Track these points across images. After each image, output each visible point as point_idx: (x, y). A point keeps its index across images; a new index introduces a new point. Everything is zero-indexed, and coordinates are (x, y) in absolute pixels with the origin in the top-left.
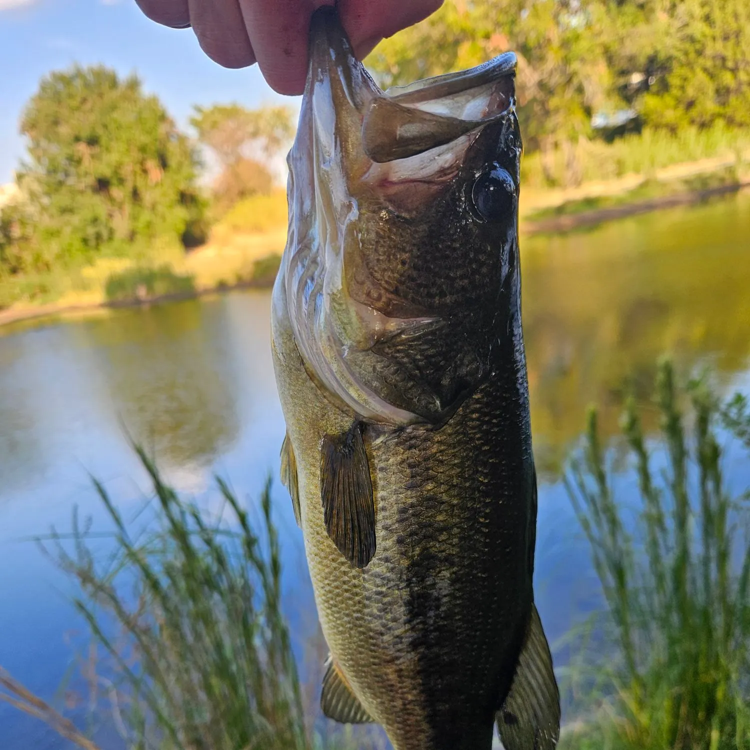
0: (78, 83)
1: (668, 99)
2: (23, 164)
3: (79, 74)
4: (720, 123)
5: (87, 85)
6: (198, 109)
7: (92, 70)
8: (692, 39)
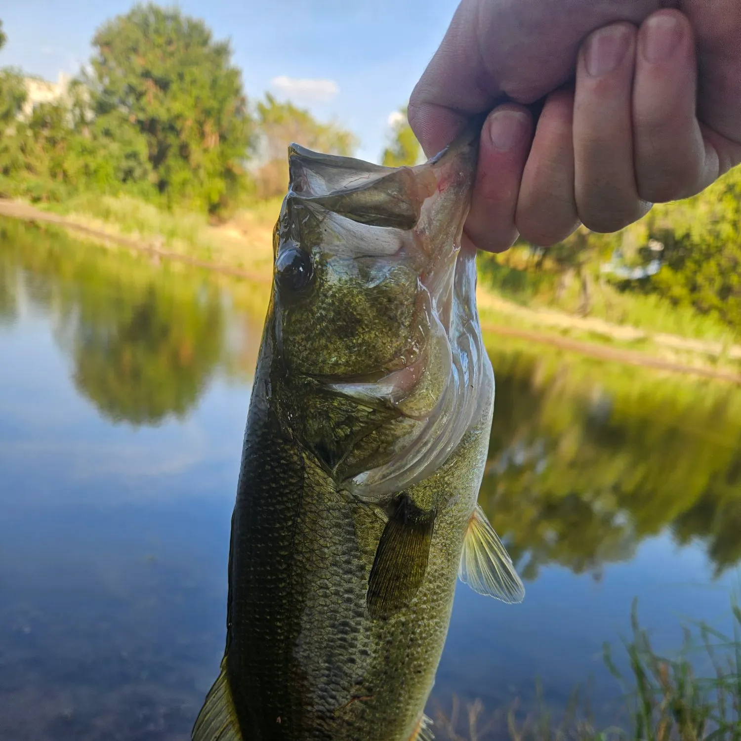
0: (170, 25)
1: (680, 277)
2: (83, 72)
3: (175, 18)
4: (715, 315)
5: (178, 31)
6: (270, 99)
7: (189, 21)
8: (717, 236)
